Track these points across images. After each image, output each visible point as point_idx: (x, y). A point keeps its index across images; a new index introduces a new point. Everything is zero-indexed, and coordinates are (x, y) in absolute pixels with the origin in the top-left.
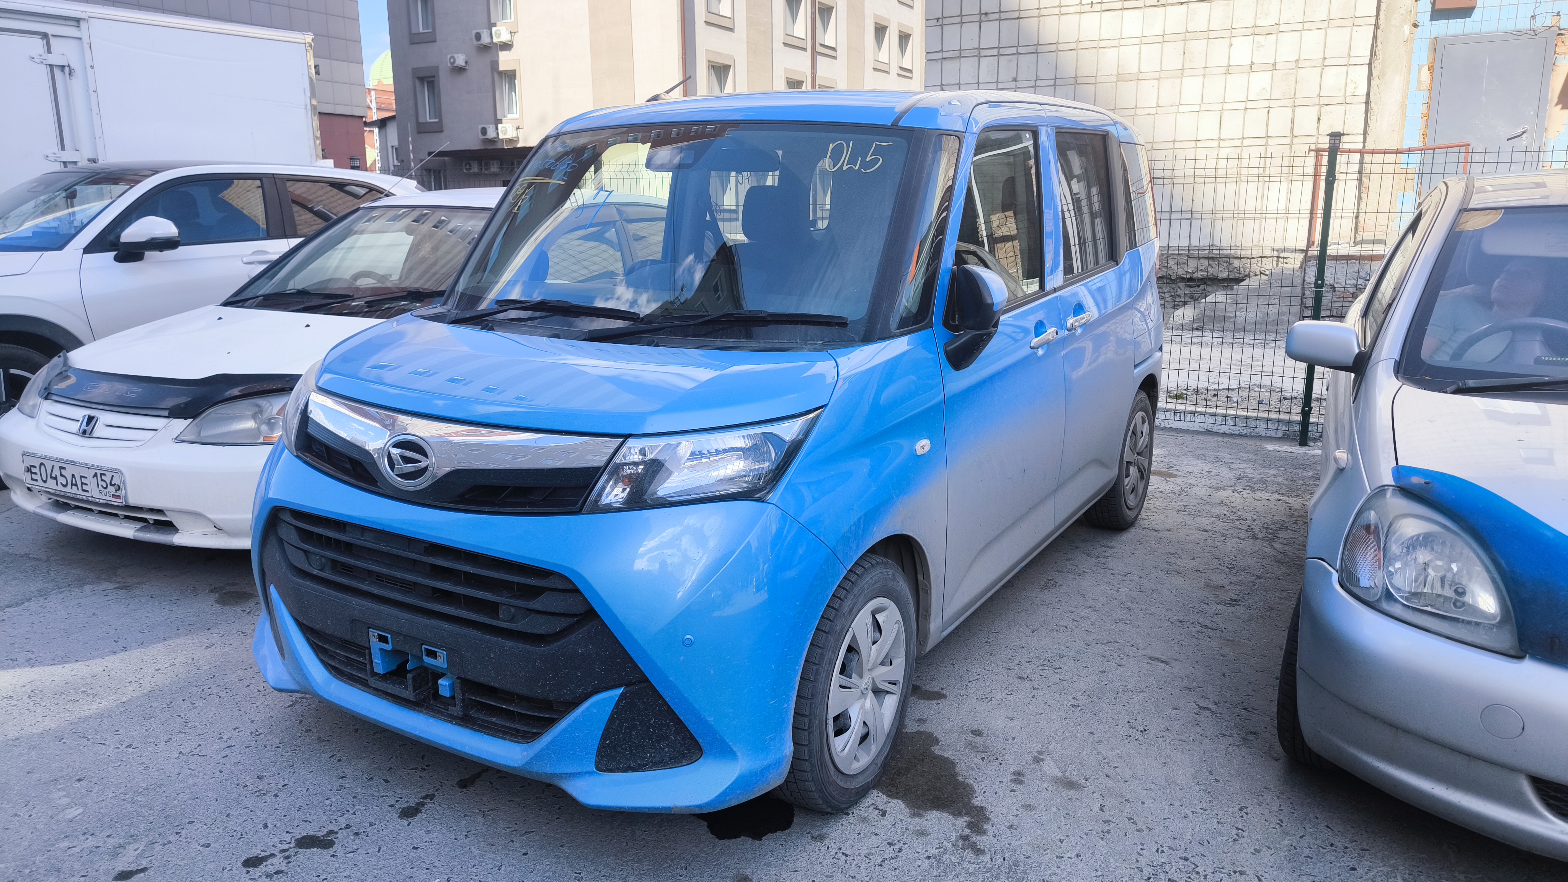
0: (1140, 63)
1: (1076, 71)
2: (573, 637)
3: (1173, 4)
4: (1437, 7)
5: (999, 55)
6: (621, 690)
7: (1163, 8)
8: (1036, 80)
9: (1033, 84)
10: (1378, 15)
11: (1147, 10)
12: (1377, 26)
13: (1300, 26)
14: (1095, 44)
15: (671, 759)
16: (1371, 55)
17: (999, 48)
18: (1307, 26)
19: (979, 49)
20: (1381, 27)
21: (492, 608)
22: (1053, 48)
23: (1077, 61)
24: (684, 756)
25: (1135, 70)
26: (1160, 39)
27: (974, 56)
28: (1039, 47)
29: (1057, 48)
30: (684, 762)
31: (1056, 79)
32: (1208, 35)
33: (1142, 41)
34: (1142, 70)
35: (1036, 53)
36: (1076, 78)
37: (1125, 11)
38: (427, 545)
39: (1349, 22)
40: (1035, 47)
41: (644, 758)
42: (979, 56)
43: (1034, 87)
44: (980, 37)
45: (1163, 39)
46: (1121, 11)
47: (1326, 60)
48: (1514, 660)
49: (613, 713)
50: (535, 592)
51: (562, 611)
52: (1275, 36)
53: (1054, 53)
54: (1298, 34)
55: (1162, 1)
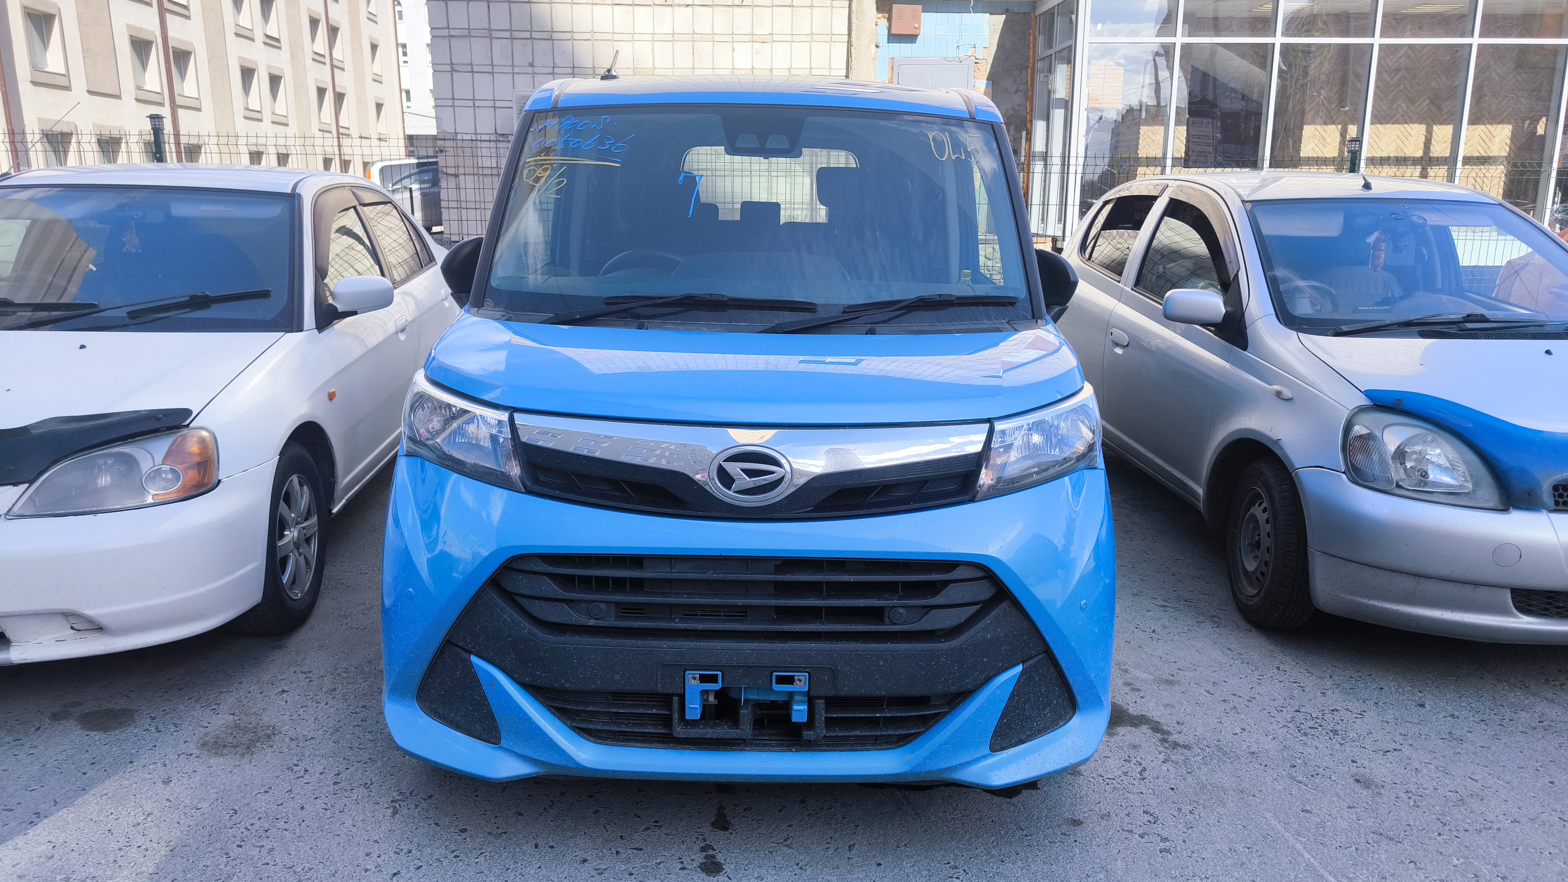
0: (654, 59)
1: (593, 61)
2: (980, 625)
3: (679, 5)
4: (893, 32)
5: (512, 38)
6: (1019, 668)
7: (670, 9)
8: (554, 67)
9: (550, 70)
10: (850, 34)
11: (656, 8)
12: (850, 44)
13: (789, 38)
14: (609, 37)
15: (1052, 722)
16: (847, 69)
17: (511, 31)
18: (795, 38)
19: (489, 29)
20: (854, 44)
21: (877, 614)
22: (568, 36)
23: (593, 51)
24: (1061, 718)
25: (650, 65)
26: (670, 38)
27: (485, 37)
28: (553, 34)
29: (572, 36)
30: (1061, 723)
31: (574, 67)
32: (713, 37)
33: (654, 37)
34: (656, 66)
35: (551, 39)
36: (594, 68)
37: (635, 7)
38: (779, 563)
39: (828, 38)
40: (550, 34)
41: (1031, 729)
42: (491, 38)
43: (553, 73)
44: (489, 17)
45: (673, 37)
46: (631, 7)
47: (813, 70)
48: (1504, 512)
49: (1013, 693)
50: (935, 588)
51: (969, 601)
52: (769, 44)
53: (570, 42)
54: (789, 44)
55: (669, 2)
